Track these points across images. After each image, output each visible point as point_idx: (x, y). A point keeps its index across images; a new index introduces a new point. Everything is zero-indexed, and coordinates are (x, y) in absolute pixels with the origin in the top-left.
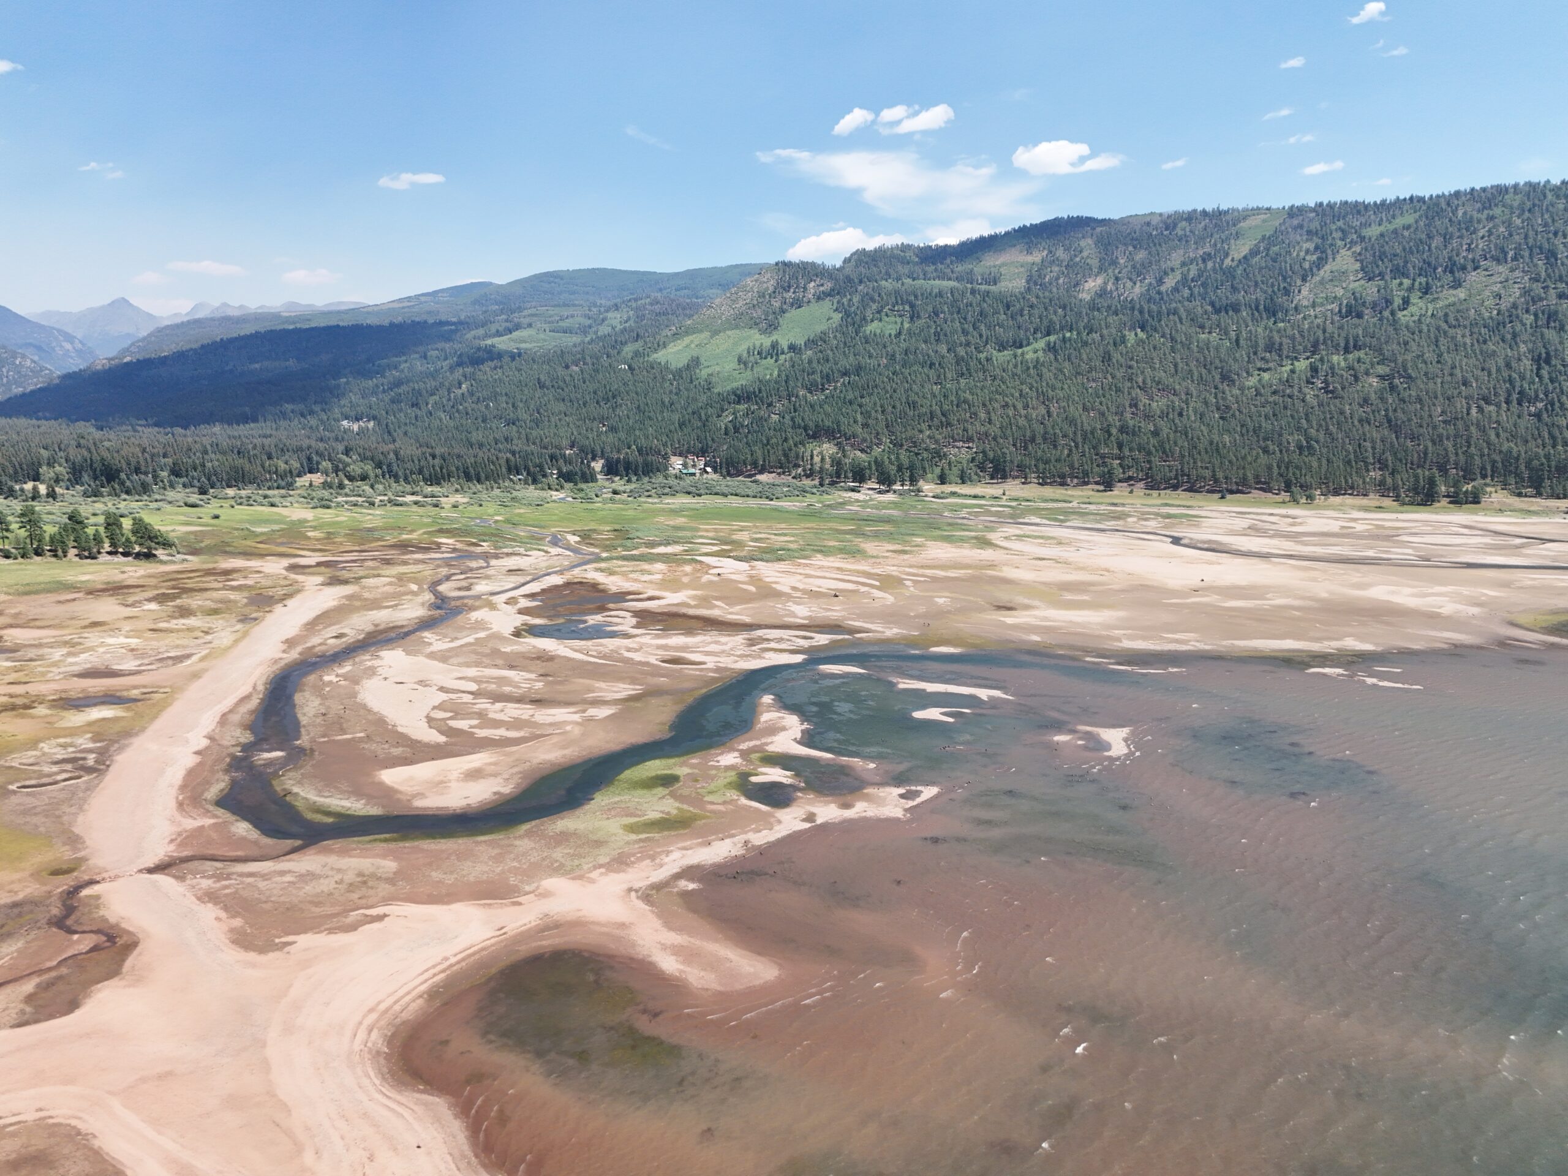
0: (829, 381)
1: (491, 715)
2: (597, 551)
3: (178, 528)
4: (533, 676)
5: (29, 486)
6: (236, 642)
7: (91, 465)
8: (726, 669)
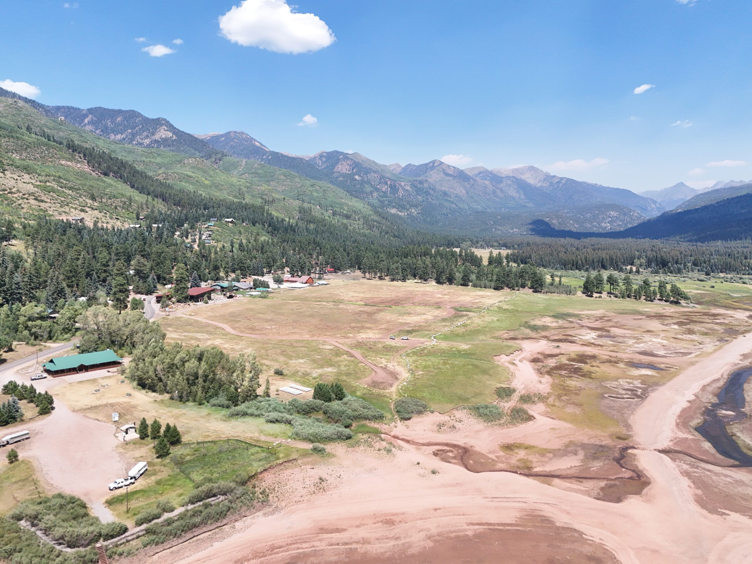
3: (692, 291)
5: (629, 267)
6: (715, 351)
7: (656, 259)
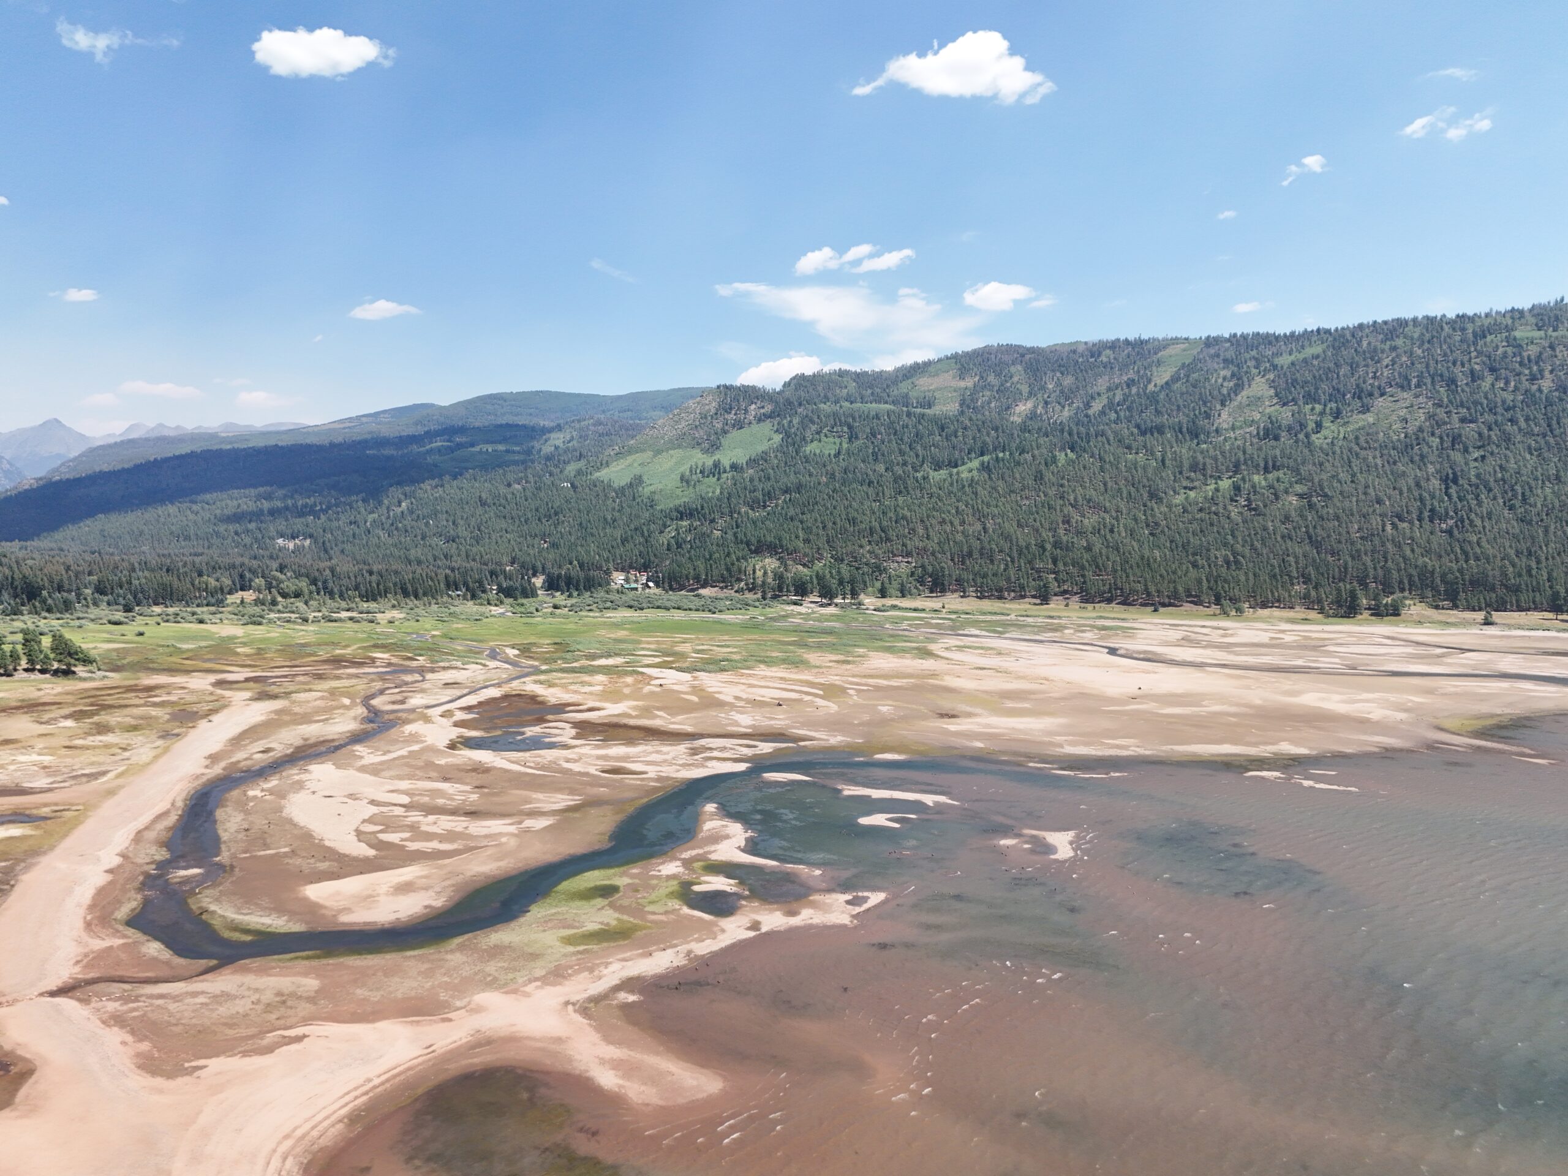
0: (770, 499)
1: (424, 828)
2: (536, 663)
3: (99, 645)
4: (468, 788)
6: (156, 758)
7: (12, 584)
8: (668, 778)
